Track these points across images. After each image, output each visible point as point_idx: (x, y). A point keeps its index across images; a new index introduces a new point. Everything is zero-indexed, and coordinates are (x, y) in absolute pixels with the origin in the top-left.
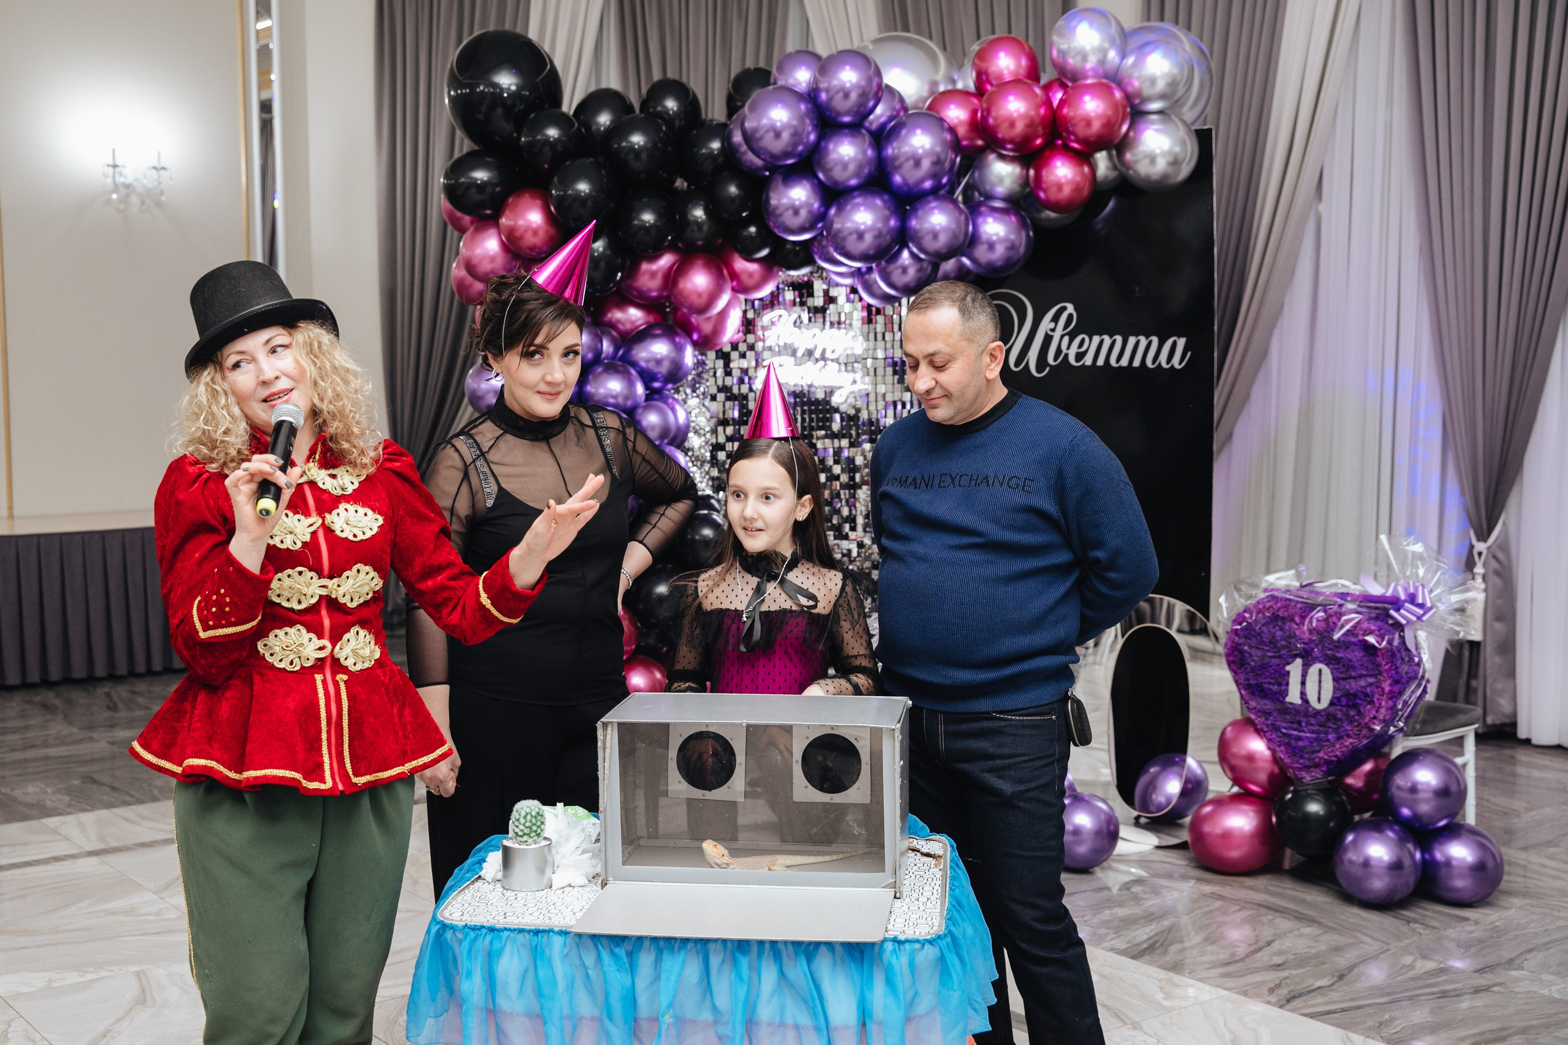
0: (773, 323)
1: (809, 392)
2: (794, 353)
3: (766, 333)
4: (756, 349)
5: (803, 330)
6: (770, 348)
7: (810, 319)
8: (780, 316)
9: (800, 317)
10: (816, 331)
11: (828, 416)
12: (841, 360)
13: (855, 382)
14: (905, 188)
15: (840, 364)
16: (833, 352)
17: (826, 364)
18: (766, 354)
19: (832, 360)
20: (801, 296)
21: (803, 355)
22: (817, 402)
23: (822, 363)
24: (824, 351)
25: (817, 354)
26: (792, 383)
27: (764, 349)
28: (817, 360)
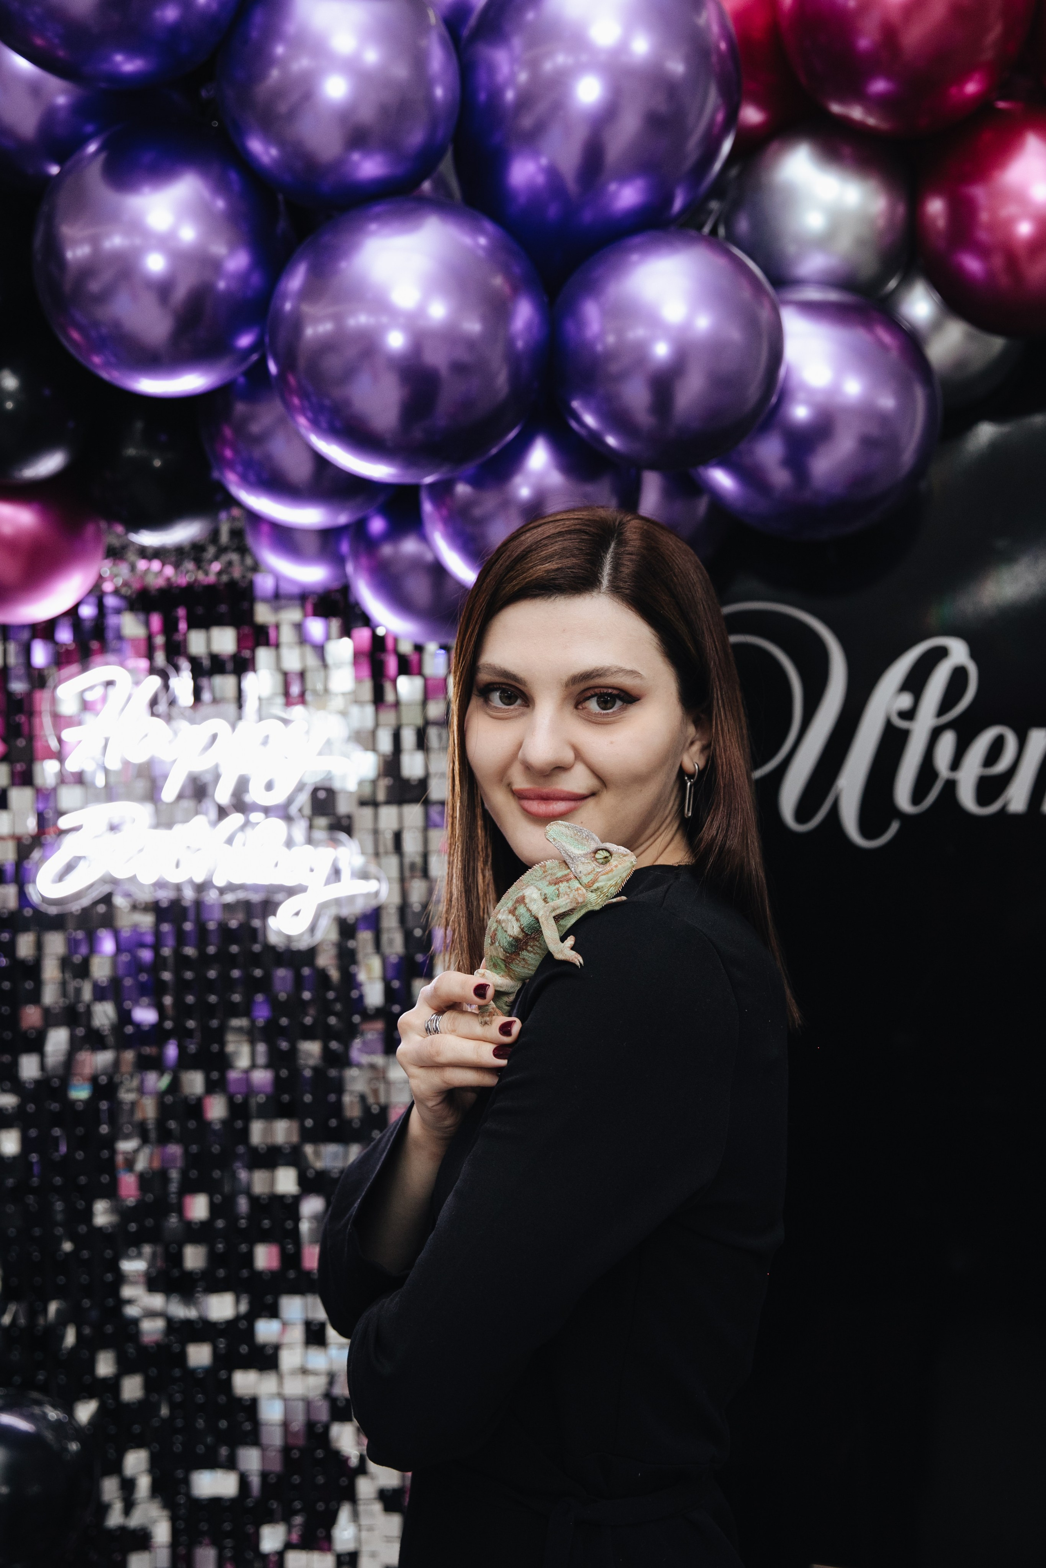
0: (85, 706)
1: (199, 904)
2: (152, 795)
3: (67, 734)
4: (39, 780)
5: (182, 725)
6: (80, 779)
7: (197, 693)
8: (110, 683)
9: (166, 686)
10: (217, 725)
11: (258, 973)
12: (293, 810)
13: (336, 873)
14: (553, 211)
15: (288, 819)
16: (269, 786)
17: (247, 824)
18: (68, 796)
19: (267, 811)
20: (170, 628)
21: (180, 797)
22: (226, 934)
23: (235, 819)
24: (242, 786)
25: (223, 794)
26: (147, 878)
27: (62, 779)
28: (222, 813)
